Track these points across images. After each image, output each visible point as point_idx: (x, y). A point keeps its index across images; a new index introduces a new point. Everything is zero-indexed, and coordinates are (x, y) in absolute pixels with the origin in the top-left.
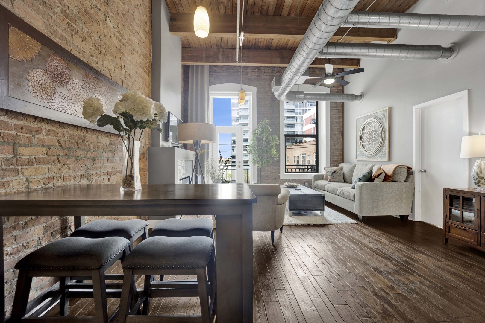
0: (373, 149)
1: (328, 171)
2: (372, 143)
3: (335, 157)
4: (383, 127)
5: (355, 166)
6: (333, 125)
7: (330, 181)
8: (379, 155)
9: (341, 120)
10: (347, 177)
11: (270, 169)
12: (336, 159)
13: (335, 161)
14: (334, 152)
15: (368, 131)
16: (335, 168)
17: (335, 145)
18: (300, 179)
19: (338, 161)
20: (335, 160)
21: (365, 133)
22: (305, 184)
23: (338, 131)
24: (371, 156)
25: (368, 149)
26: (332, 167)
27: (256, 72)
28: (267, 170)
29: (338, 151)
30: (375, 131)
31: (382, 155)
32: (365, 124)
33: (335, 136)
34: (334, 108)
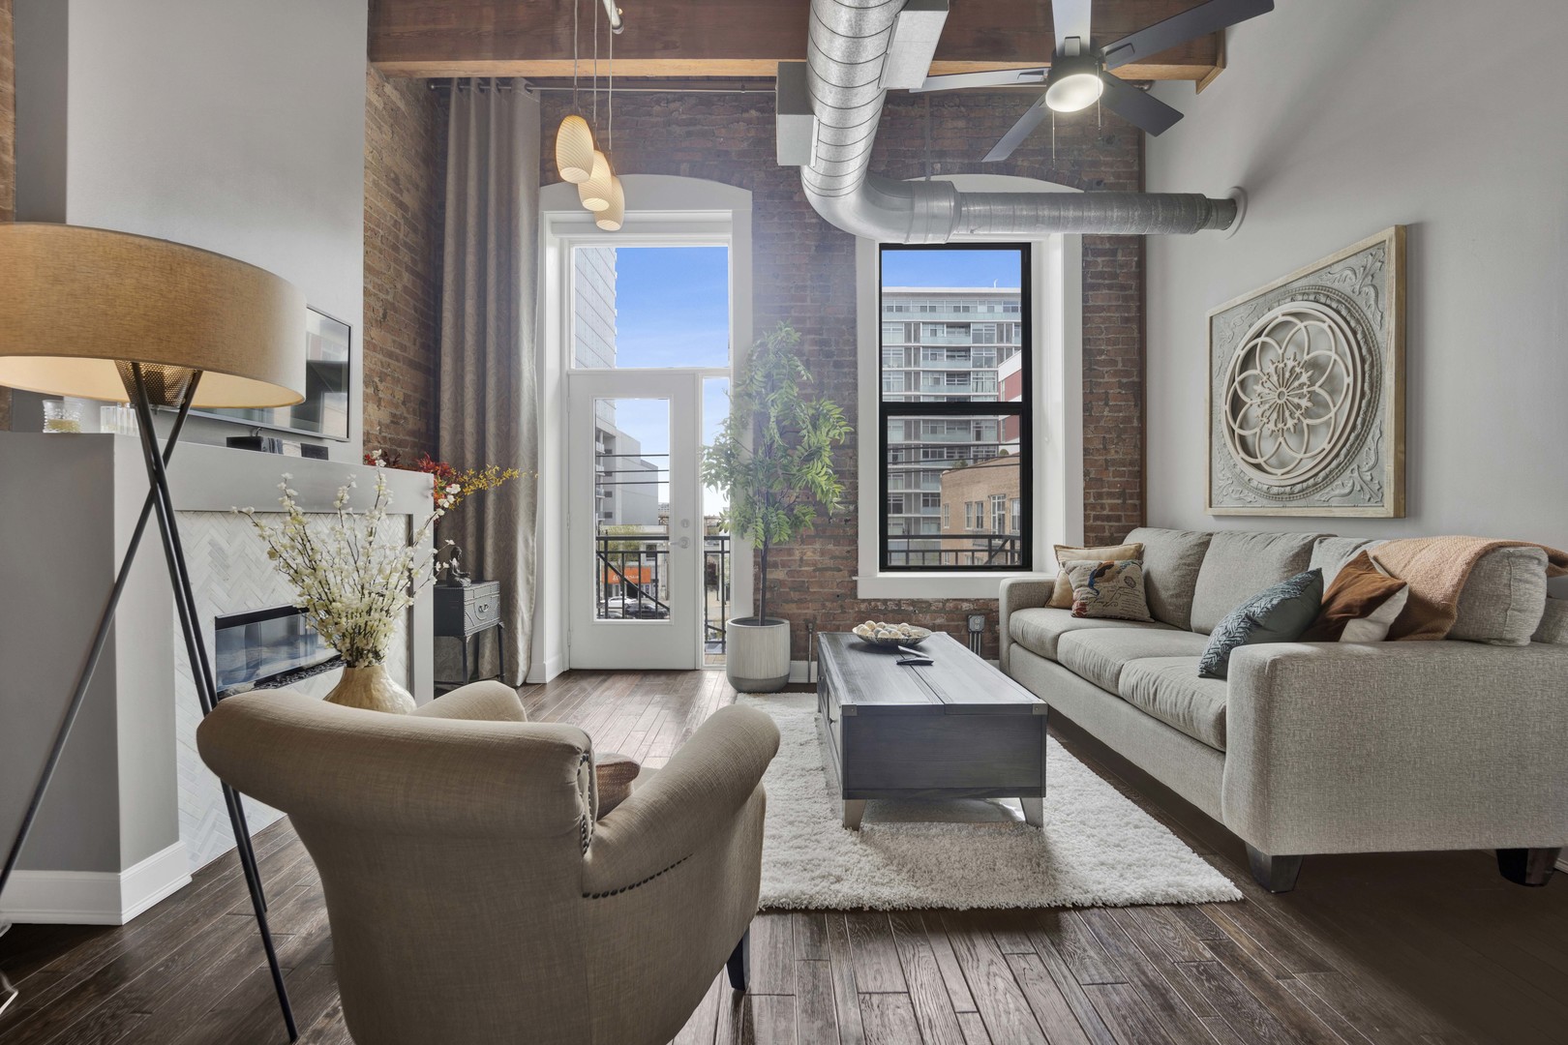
0: (1301, 455)
1: (1071, 563)
2: (1295, 426)
3: (1107, 501)
4: (1364, 336)
5: (1204, 545)
6: (1098, 358)
7: (1081, 613)
8: (1338, 489)
9: (1136, 334)
10: (1166, 594)
11: (810, 553)
12: (1111, 510)
13: (1108, 518)
14: (1101, 480)
15: (1271, 369)
16: (1103, 554)
17: (1105, 448)
18: (948, 600)
19: (1118, 519)
20: (1105, 513)
21: (1256, 378)
22: (971, 620)
23: (1121, 385)
24: (1292, 493)
25: (1273, 461)
26: (1094, 545)
27: (749, 122)
28: (797, 556)
29: (1122, 474)
30: (1315, 366)
31: (1357, 487)
32: (1259, 335)
33: (1107, 404)
34: (1101, 281)
